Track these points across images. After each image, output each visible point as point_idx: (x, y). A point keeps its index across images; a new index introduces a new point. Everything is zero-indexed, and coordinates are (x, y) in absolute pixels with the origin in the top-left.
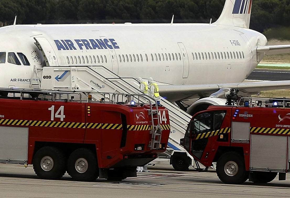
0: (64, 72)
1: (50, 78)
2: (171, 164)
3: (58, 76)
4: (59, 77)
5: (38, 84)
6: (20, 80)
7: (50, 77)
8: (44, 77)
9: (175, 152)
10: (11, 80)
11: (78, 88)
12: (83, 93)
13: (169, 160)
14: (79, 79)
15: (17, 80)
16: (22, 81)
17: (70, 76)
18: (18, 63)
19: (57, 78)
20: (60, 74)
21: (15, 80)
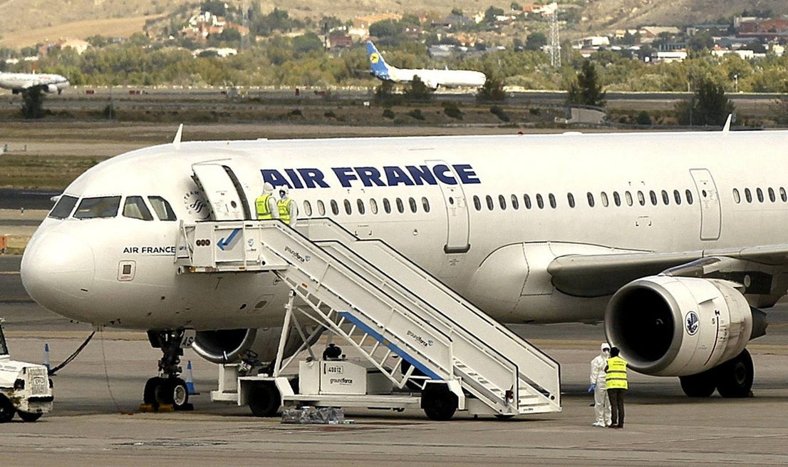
0: (233, 231)
1: (208, 245)
2: (422, 408)
3: (223, 239)
4: (224, 242)
5: (186, 256)
6: (146, 249)
7: (207, 243)
8: (199, 243)
9: (428, 383)
10: (125, 251)
11: (264, 263)
12: (274, 271)
13: (418, 400)
14: (266, 244)
15: (140, 250)
16: (153, 251)
17: (243, 241)
18: (148, 217)
19: (221, 245)
20: (226, 236)
21: (136, 250)
